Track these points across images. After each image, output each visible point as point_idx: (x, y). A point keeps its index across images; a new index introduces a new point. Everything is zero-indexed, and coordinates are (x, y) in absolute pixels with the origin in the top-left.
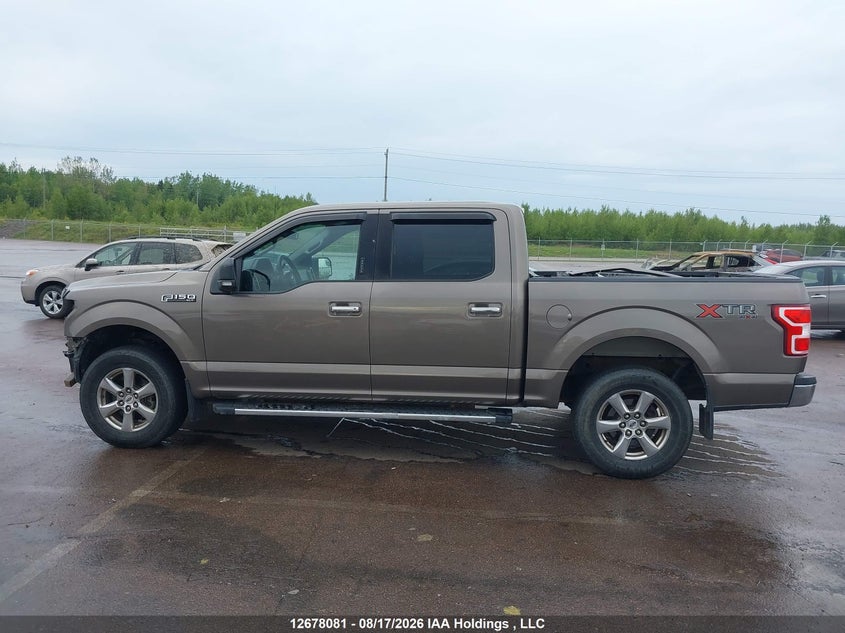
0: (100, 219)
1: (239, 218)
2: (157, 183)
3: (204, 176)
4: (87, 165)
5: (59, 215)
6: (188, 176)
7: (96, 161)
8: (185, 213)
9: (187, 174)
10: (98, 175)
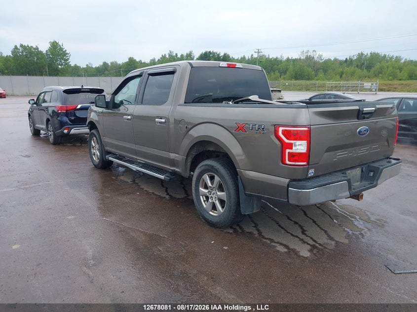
0: (308, 79)
1: (380, 75)
2: (344, 60)
3: (371, 53)
4: (311, 54)
5: (291, 78)
6: (362, 54)
7: (315, 51)
8: (353, 74)
9: (362, 53)
10: (316, 58)
